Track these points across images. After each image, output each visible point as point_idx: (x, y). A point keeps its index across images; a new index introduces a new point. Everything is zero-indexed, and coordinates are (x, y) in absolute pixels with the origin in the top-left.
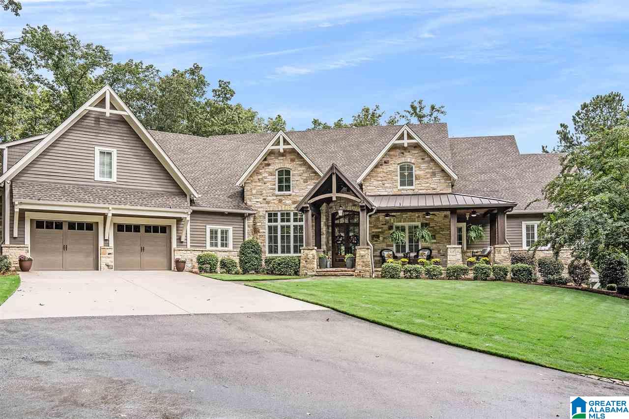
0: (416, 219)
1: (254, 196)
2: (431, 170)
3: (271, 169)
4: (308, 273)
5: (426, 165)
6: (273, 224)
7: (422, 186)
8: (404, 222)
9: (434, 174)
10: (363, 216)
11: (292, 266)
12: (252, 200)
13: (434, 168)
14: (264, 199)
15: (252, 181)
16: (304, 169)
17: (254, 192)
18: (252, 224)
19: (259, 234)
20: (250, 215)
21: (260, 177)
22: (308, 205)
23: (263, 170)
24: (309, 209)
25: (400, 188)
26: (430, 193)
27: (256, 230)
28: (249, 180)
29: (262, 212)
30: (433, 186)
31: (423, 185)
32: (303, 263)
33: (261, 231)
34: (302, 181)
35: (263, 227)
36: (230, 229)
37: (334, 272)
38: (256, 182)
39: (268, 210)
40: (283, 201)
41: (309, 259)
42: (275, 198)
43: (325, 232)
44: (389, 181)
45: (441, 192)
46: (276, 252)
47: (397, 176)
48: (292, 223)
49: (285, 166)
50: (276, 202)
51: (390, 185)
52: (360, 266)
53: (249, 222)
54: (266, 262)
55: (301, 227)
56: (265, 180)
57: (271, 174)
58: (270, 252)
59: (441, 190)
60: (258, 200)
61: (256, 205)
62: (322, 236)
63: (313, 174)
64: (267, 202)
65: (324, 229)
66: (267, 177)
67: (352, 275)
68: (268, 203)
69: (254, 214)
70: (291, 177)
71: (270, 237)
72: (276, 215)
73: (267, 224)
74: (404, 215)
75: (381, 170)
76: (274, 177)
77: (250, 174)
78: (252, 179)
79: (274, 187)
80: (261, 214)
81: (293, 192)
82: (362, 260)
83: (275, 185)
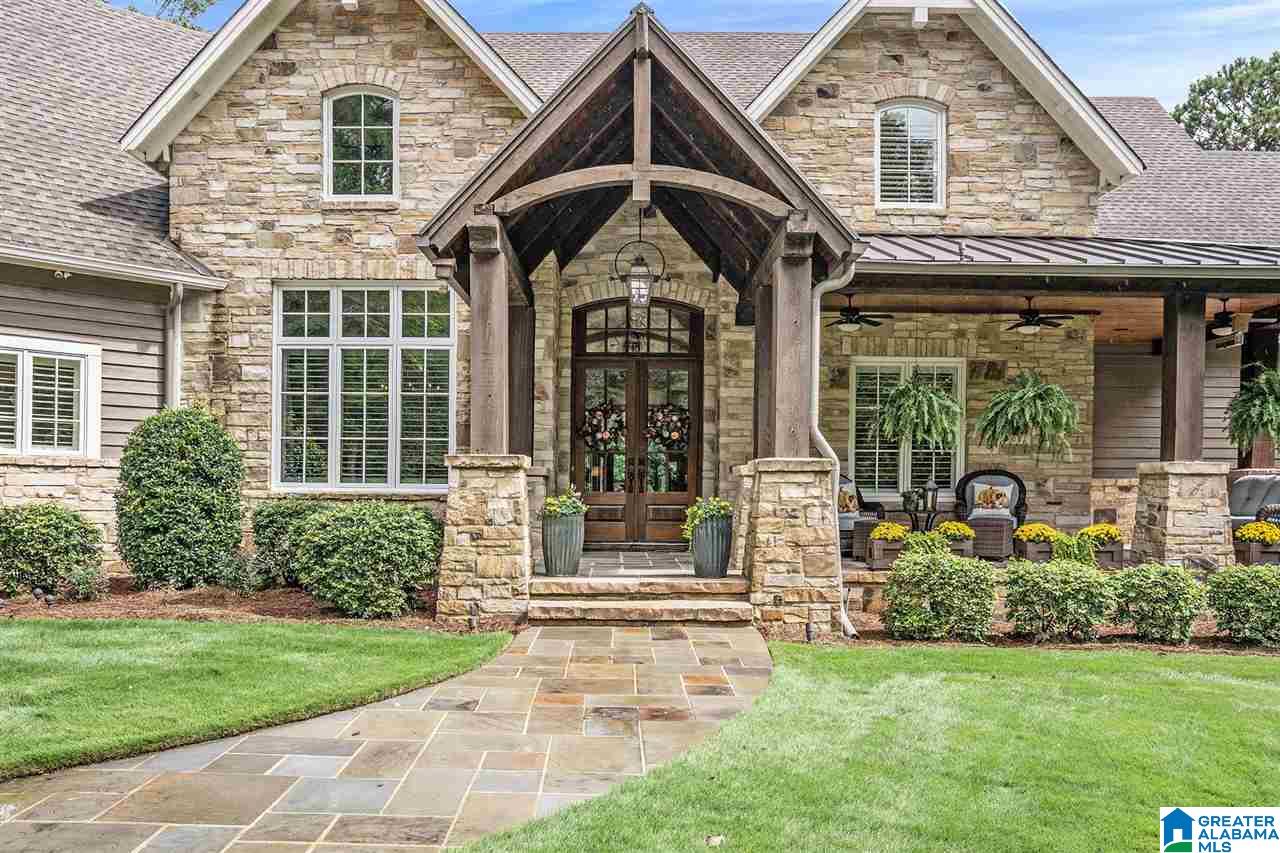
0: (951, 343)
1: (218, 207)
2: (1017, 139)
3: (298, 86)
4: (487, 605)
5: (993, 115)
6: (306, 343)
7: (978, 203)
8: (897, 354)
9: (1027, 156)
10: (795, 297)
11: (397, 566)
12: (206, 228)
13: (1028, 130)
14: (267, 226)
15: (205, 139)
16: (455, 93)
17: (217, 188)
18: (206, 338)
19: (236, 388)
20: (193, 294)
21: (249, 122)
22: (495, 222)
23: (261, 93)
24: (497, 244)
25: (880, 205)
26: (1014, 233)
27: (221, 370)
28: (191, 134)
29: (253, 283)
30: (1025, 205)
31: (984, 198)
32: (458, 546)
33: (249, 371)
34: (445, 146)
35: (261, 355)
36: (90, 355)
37: (632, 597)
38: (224, 144)
39: (283, 275)
40: (356, 238)
41: (489, 523)
42: (317, 220)
43: (550, 389)
44: (838, 173)
45: (1057, 231)
46: (318, 474)
47: (871, 153)
48: (396, 343)
49: (369, 79)
50: (323, 238)
51: (844, 191)
52: (782, 568)
53: (189, 333)
54: (258, 528)
55: (440, 359)
56: (272, 136)
57: (299, 110)
58: (291, 472)
59: (1056, 224)
60: (231, 228)
61: (227, 252)
62: (537, 407)
63: (498, 121)
64: (278, 236)
65: (545, 375)
66: (277, 121)
67: (742, 622)
68: (284, 242)
69: (218, 292)
70: (396, 127)
71: (292, 405)
72: (320, 300)
73: (279, 341)
74: (899, 325)
75: (805, 124)
76: (314, 125)
77: (198, 107)
78: (206, 129)
79: (313, 169)
80: (249, 292)
81: (404, 196)
82: (787, 536)
83: (317, 160)
